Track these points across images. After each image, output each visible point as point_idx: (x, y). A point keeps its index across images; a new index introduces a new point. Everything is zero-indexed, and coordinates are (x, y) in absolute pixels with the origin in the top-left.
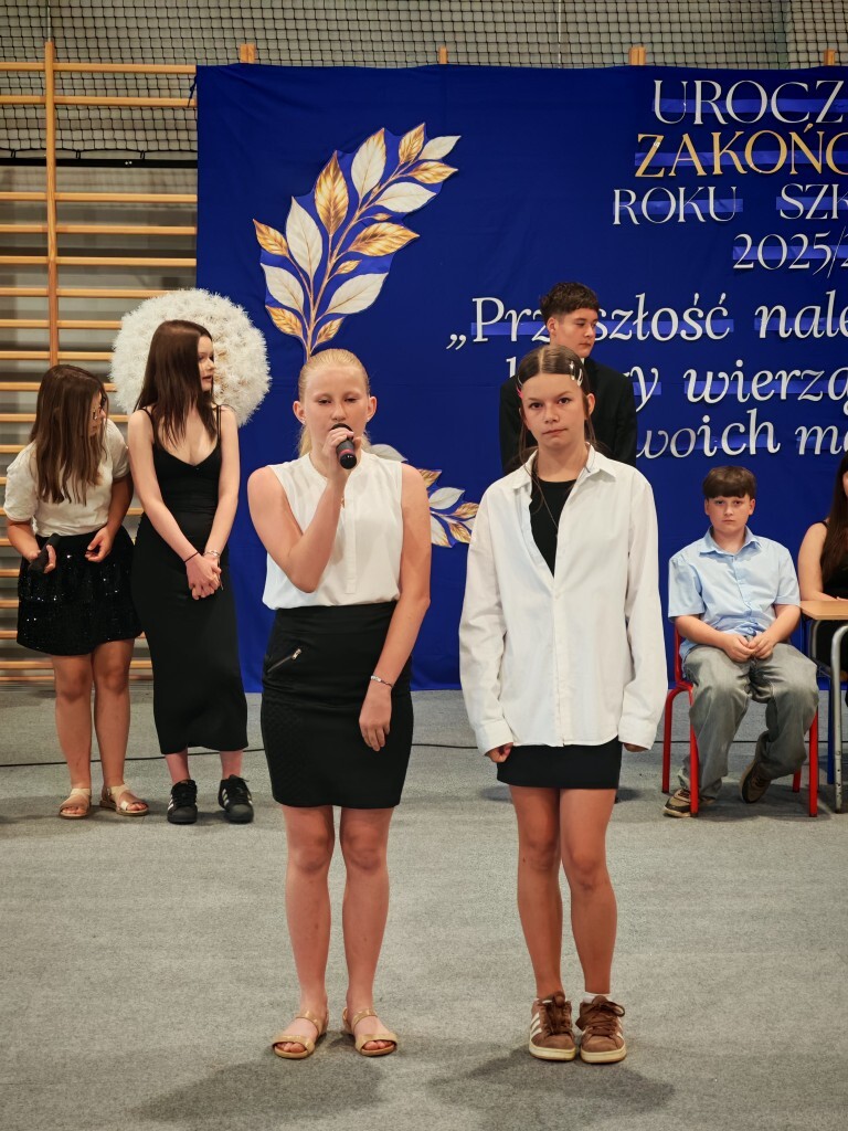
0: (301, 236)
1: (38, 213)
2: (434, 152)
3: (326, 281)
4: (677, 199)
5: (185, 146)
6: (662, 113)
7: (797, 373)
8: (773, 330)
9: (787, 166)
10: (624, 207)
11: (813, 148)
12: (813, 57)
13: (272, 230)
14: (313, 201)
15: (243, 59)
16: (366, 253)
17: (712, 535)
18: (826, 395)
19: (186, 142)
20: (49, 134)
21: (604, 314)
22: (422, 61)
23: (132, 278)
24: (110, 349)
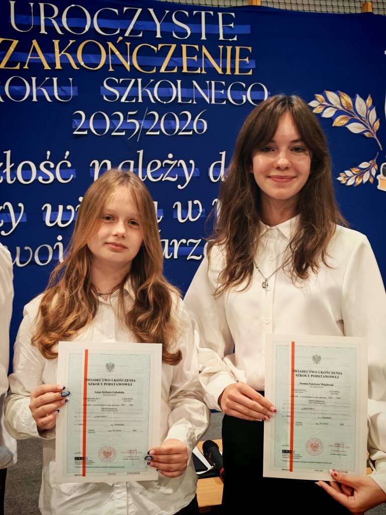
4: (31, 85)
6: (16, 25)
9: (106, 66)
11: (124, 53)
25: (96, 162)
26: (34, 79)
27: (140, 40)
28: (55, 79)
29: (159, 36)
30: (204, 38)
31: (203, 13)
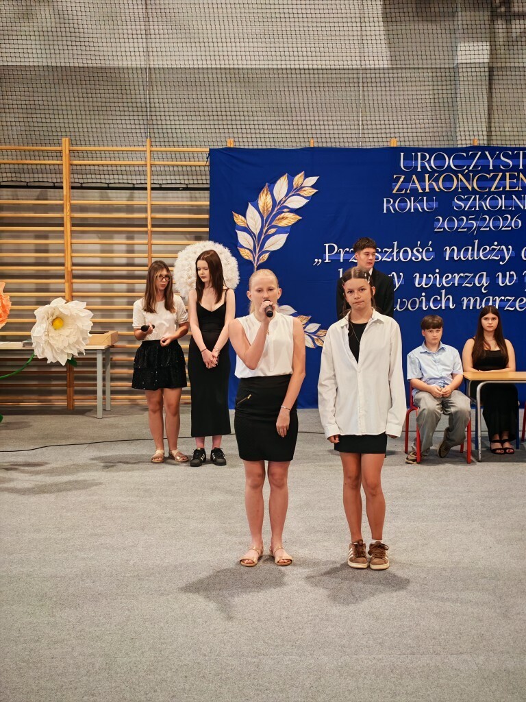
0: (252, 218)
1: (144, 210)
2: (308, 183)
3: (263, 237)
4: (410, 202)
5: (205, 182)
6: (404, 167)
7: (462, 275)
8: (451, 257)
9: (457, 188)
10: (388, 205)
11: (468, 180)
12: (468, 142)
13: (241, 217)
14: (258, 204)
15: (229, 146)
16: (280, 225)
17: (425, 344)
18: (474, 284)
19: (205, 180)
20: (148, 177)
21: (380, 250)
22: (303, 145)
23: (182, 236)
24: (173, 266)
25: (448, 248)
26: (412, 198)
27: (479, 172)
28: (425, 198)
29: (491, 168)
30: (521, 167)
31: (521, 152)
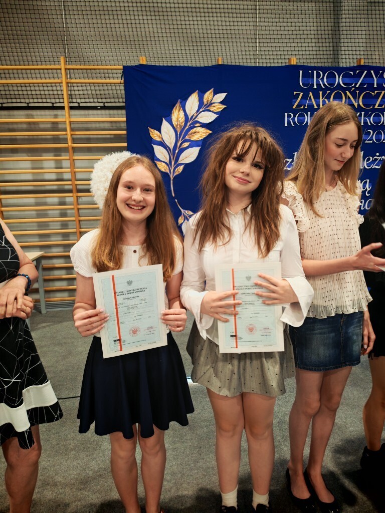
0: (167, 133)
2: (217, 99)
3: (177, 151)
4: (308, 116)
6: (302, 84)
10: (289, 120)
11: (354, 98)
13: (156, 131)
14: (171, 119)
15: (141, 62)
16: (192, 139)
19: (121, 99)
22: (210, 64)
26: (309, 113)
27: (366, 89)
29: (375, 86)
